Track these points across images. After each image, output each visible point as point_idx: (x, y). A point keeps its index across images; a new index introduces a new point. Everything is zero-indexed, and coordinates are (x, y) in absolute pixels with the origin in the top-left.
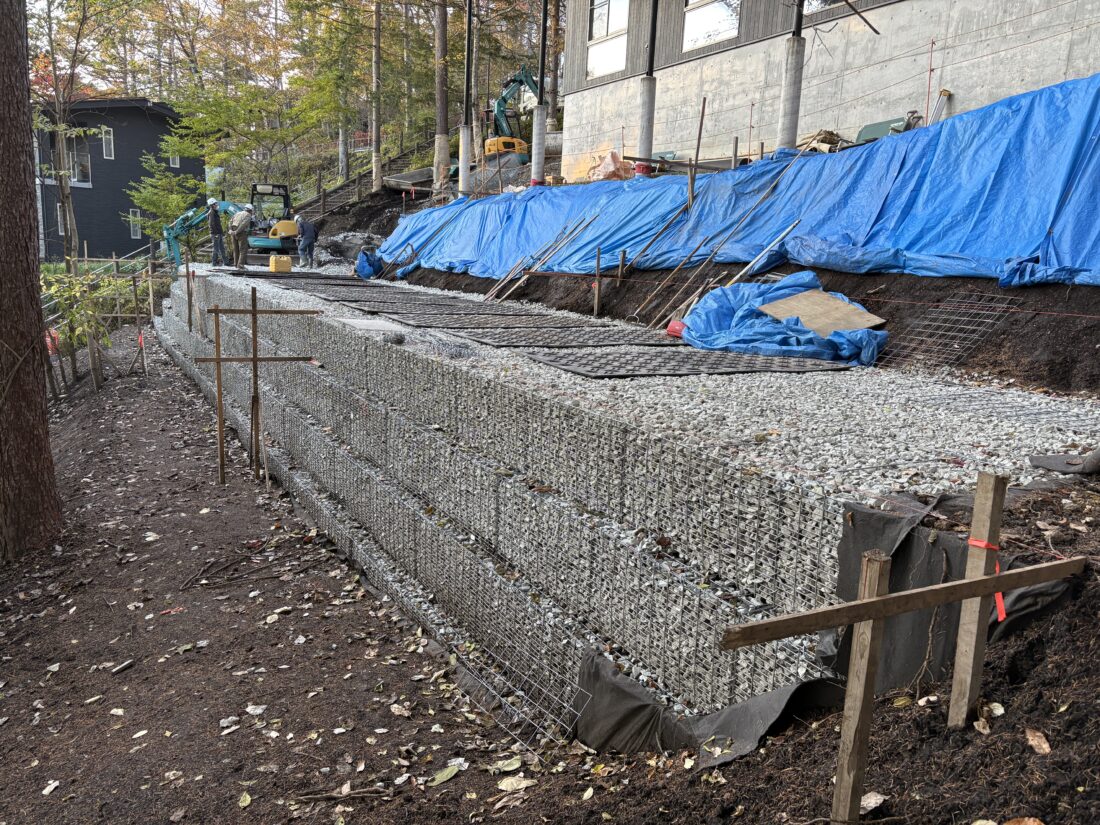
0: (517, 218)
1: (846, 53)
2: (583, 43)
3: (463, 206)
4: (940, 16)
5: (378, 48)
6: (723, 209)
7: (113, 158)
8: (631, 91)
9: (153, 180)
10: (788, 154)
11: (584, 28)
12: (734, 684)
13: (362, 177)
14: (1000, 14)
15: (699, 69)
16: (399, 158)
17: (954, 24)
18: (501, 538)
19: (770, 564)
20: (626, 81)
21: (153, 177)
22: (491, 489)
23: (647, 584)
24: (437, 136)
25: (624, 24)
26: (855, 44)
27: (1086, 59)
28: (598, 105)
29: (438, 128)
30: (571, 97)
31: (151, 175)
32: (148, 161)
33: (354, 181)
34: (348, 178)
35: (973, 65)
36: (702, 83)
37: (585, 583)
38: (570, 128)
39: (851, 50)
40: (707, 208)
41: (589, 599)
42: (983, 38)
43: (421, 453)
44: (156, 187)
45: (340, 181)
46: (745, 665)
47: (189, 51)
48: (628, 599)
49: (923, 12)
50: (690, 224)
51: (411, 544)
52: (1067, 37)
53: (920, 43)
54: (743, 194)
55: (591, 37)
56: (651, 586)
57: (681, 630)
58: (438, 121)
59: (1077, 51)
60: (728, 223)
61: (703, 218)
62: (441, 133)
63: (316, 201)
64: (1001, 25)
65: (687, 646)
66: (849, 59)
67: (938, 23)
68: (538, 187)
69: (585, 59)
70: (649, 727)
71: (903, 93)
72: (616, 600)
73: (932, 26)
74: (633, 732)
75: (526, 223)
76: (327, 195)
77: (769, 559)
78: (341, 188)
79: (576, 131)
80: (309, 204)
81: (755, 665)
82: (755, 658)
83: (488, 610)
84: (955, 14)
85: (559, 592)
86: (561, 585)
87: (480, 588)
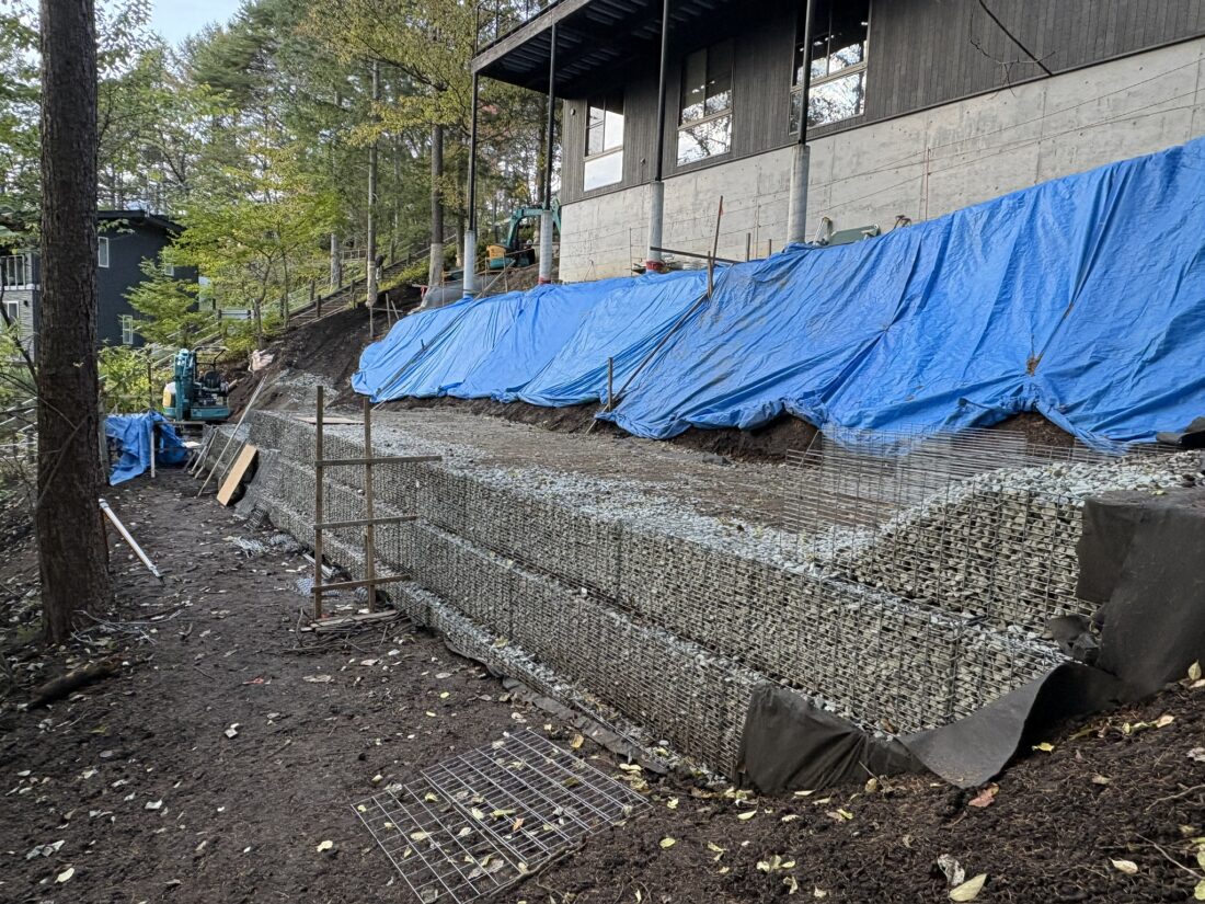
0: (530, 312)
1: (832, 167)
2: (580, 158)
3: (470, 304)
4: (918, 134)
5: (375, 166)
6: (744, 296)
7: (107, 266)
8: (627, 202)
9: (153, 285)
10: (799, 249)
11: (580, 145)
12: (951, 702)
13: (356, 284)
14: (974, 131)
15: (694, 181)
16: (390, 268)
17: (931, 141)
18: (623, 587)
19: (983, 573)
20: (623, 192)
21: (152, 282)
22: (611, 537)
23: (830, 610)
24: (432, 245)
25: (619, 141)
26: (840, 159)
28: (595, 214)
29: (433, 239)
30: (568, 207)
31: (150, 280)
32: (147, 267)
33: (347, 289)
34: (340, 286)
35: (950, 176)
36: (697, 194)
37: (741, 621)
38: (567, 236)
39: (837, 163)
40: (727, 296)
41: (747, 636)
42: (959, 152)
43: (511, 511)
44: (155, 291)
45: (332, 290)
46: (968, 679)
47: (180, 171)
48: (802, 630)
49: (903, 130)
50: (713, 310)
51: (506, 605)
52: (1035, 149)
53: (902, 157)
54: (761, 283)
55: (587, 154)
56: (835, 612)
57: (878, 653)
58: (434, 232)
59: (1046, 163)
60: (750, 309)
61: (724, 306)
62: (437, 242)
63: (310, 308)
64: (975, 140)
65: (887, 668)
66: (836, 171)
67: (917, 140)
68: (546, 285)
69: (581, 173)
70: (849, 758)
71: (889, 200)
72: (786, 633)
73: (910, 143)
74: (826, 765)
75: (540, 315)
76: (321, 301)
77: (981, 568)
78: (334, 295)
79: (574, 238)
80: (303, 311)
81: (983, 677)
82: (983, 670)
83: (615, 661)
84: (932, 132)
85: (705, 634)
86: (708, 626)
87: (603, 639)
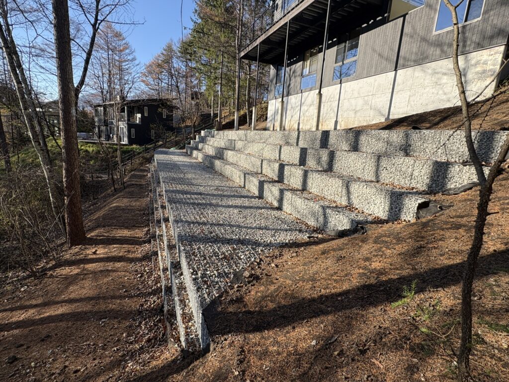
4: (371, 84)
7: (147, 116)
26: (347, 92)
27: (414, 102)
30: (270, 101)
38: (269, 111)
52: (408, 93)
53: (366, 92)
55: (276, 84)
59: (411, 99)
73: (369, 87)
